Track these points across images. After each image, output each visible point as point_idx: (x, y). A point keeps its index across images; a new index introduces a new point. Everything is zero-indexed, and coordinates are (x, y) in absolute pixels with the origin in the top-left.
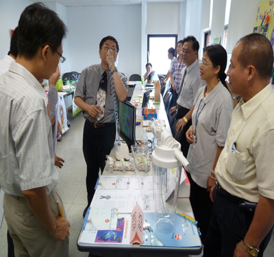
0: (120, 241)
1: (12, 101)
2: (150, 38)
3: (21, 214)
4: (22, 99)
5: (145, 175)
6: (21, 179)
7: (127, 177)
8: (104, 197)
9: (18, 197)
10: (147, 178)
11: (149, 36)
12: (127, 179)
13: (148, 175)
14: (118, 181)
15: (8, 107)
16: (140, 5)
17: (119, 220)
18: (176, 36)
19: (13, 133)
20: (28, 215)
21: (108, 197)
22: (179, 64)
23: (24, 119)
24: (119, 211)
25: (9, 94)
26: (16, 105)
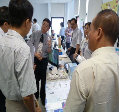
1: (15, 50)
2: (52, 19)
3: (18, 110)
4: (20, 49)
5: (66, 80)
6: (22, 92)
7: (58, 82)
8: (51, 93)
9: (16, 101)
10: (68, 81)
12: (59, 83)
13: (67, 80)
14: (55, 85)
15: (13, 54)
16: (47, 4)
17: (62, 103)
18: (63, 18)
19: (16, 67)
20: (22, 109)
21: (53, 93)
22: (68, 30)
23: (22, 59)
24: (61, 99)
25: (12, 47)
26: (18, 53)
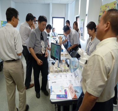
0: (67, 98)
2: (53, 18)
11: (53, 17)
16: (49, 4)
21: (55, 82)
